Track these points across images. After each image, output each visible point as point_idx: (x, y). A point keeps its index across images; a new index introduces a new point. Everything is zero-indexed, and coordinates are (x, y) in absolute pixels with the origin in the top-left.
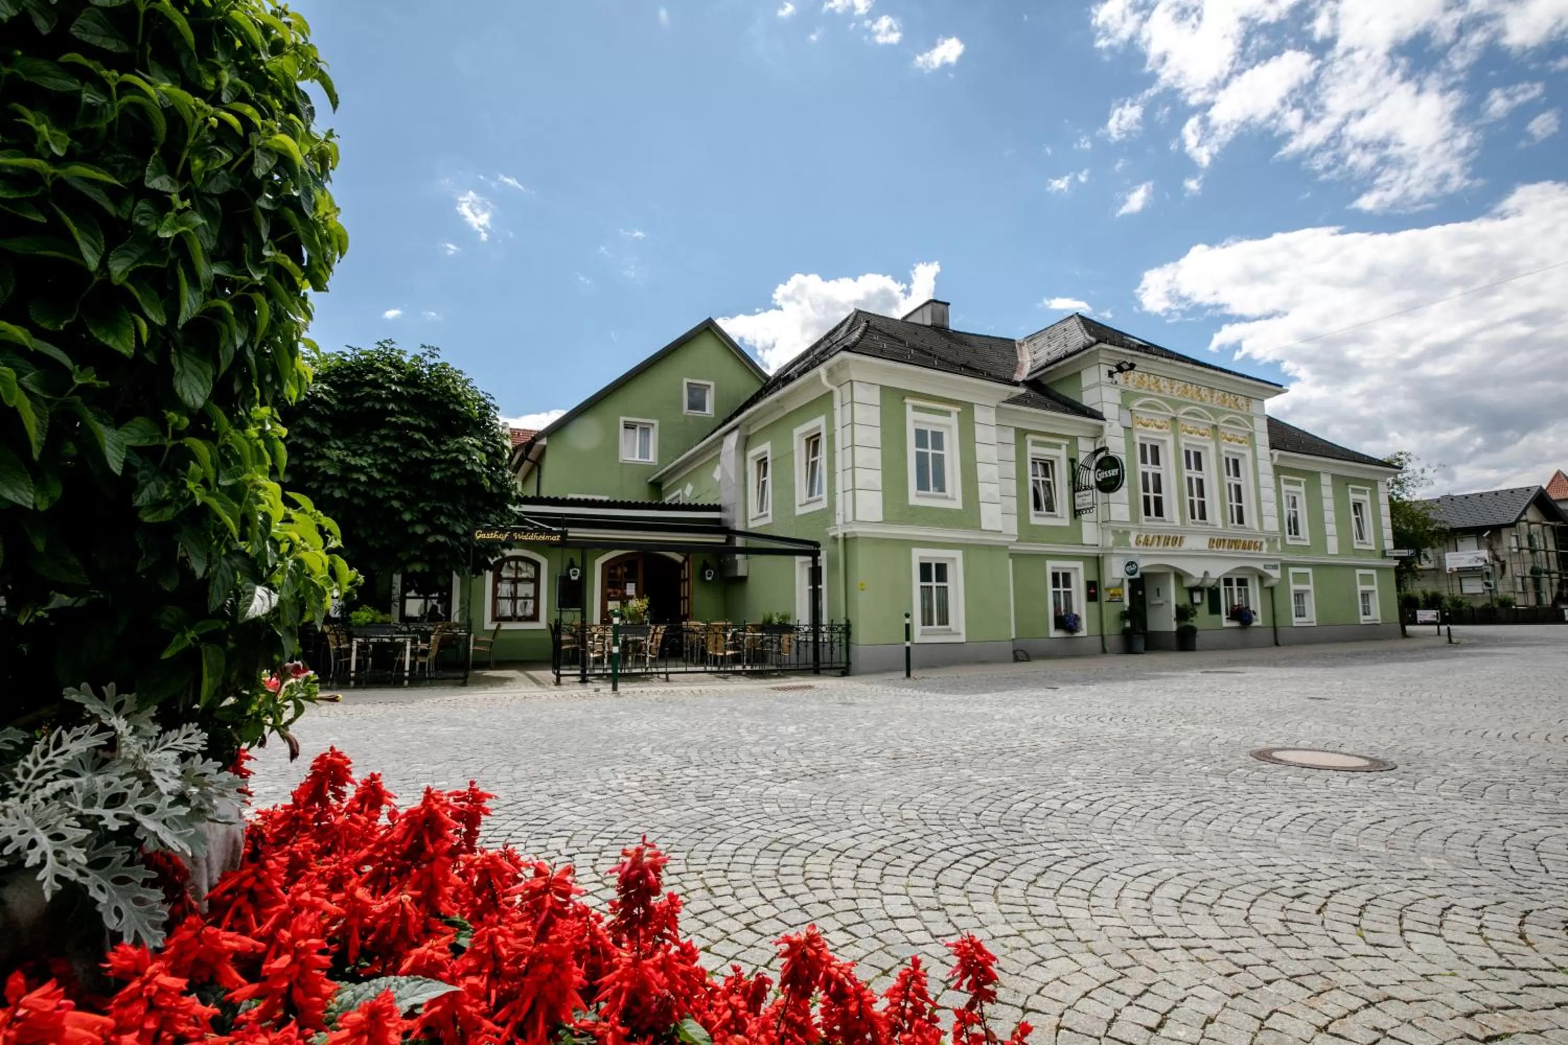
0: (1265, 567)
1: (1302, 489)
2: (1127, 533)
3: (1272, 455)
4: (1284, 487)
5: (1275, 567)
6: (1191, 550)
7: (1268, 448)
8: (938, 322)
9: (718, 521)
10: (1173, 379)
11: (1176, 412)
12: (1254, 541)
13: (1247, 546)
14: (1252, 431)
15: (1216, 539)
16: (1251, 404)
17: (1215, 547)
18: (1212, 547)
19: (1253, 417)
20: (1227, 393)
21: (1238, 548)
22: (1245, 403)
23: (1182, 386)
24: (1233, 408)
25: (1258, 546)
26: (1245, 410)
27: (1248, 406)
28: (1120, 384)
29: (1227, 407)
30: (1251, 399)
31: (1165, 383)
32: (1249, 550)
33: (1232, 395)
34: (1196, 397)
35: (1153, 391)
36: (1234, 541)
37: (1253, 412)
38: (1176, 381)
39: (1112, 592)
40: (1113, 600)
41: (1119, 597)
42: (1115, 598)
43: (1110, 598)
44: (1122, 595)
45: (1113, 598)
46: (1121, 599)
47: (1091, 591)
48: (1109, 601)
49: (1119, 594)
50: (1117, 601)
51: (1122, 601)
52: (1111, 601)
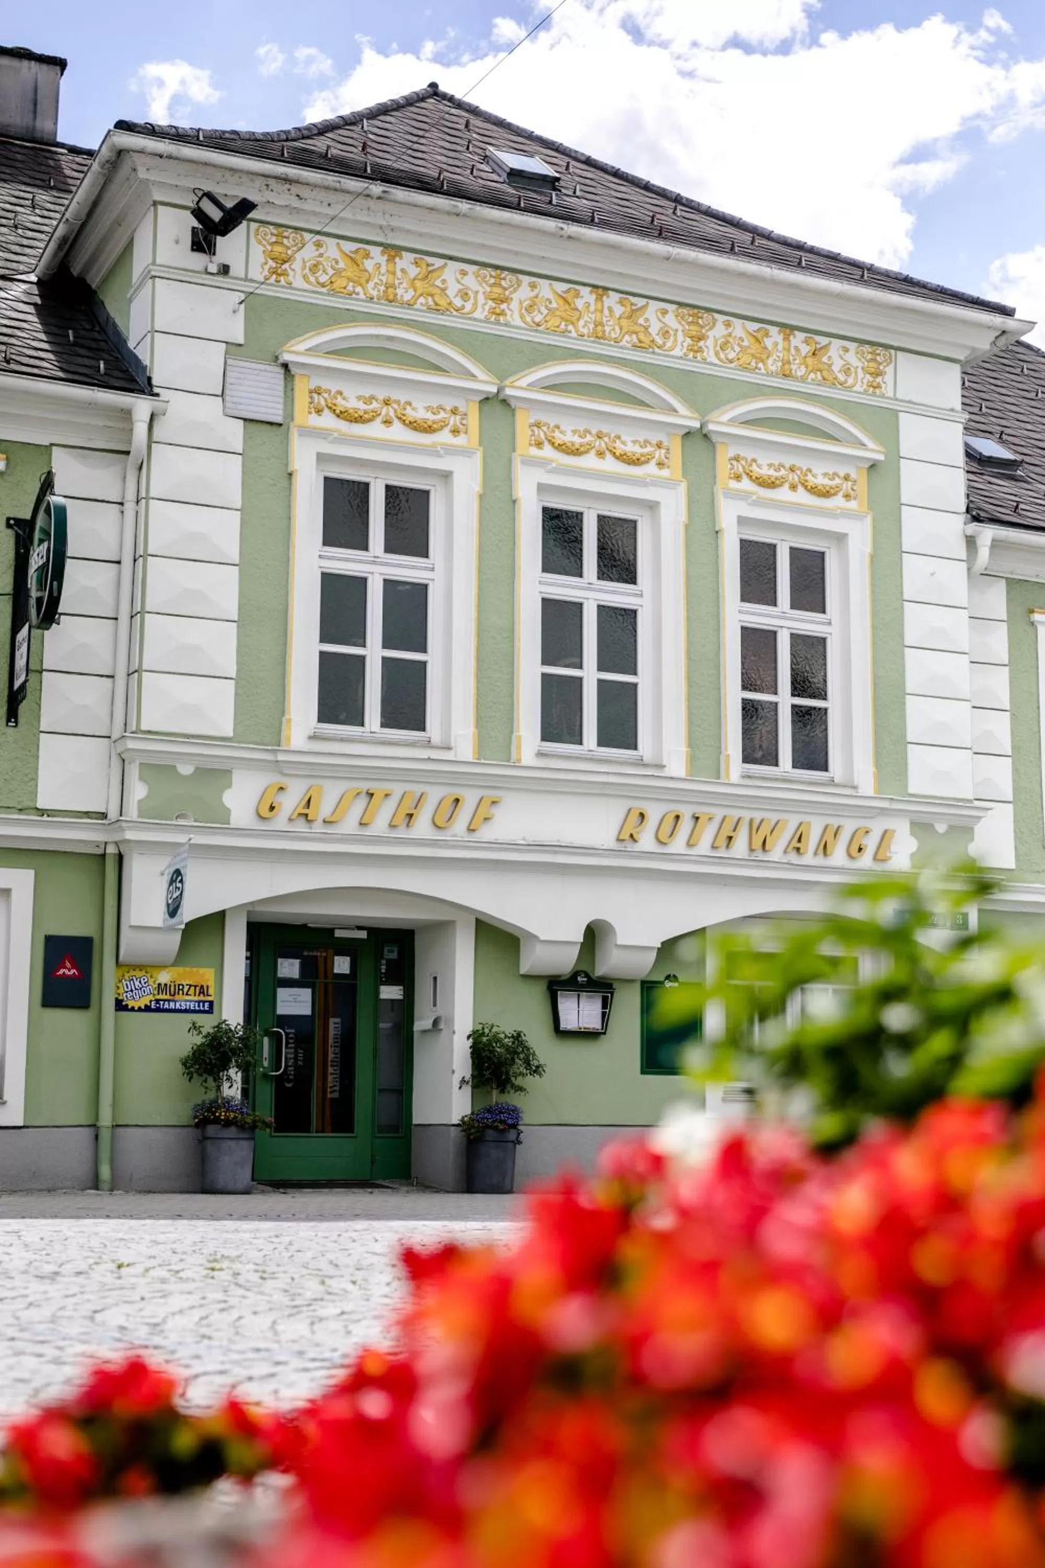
2: (215, 777)
3: (970, 538)
6: (521, 846)
7: (962, 518)
10: (503, 269)
11: (502, 376)
12: (849, 827)
13: (813, 840)
14: (881, 457)
15: (654, 813)
16: (889, 370)
17: (647, 842)
18: (635, 841)
19: (896, 413)
20: (777, 329)
21: (767, 848)
22: (861, 365)
23: (551, 296)
24: (795, 379)
25: (871, 844)
26: (857, 388)
27: (878, 374)
28: (243, 275)
29: (770, 374)
30: (893, 352)
31: (471, 282)
32: (820, 861)
33: (801, 336)
34: (613, 335)
35: (409, 305)
36: (751, 822)
37: (898, 396)
38: (521, 277)
39: (164, 977)
40: (166, 1006)
41: (197, 998)
42: (175, 1001)
43: (151, 997)
44: (211, 991)
45: (169, 1001)
46: (207, 1005)
47: (61, 972)
48: (148, 1009)
49: (202, 987)
50: (186, 1011)
51: (210, 1011)
52: (158, 1010)
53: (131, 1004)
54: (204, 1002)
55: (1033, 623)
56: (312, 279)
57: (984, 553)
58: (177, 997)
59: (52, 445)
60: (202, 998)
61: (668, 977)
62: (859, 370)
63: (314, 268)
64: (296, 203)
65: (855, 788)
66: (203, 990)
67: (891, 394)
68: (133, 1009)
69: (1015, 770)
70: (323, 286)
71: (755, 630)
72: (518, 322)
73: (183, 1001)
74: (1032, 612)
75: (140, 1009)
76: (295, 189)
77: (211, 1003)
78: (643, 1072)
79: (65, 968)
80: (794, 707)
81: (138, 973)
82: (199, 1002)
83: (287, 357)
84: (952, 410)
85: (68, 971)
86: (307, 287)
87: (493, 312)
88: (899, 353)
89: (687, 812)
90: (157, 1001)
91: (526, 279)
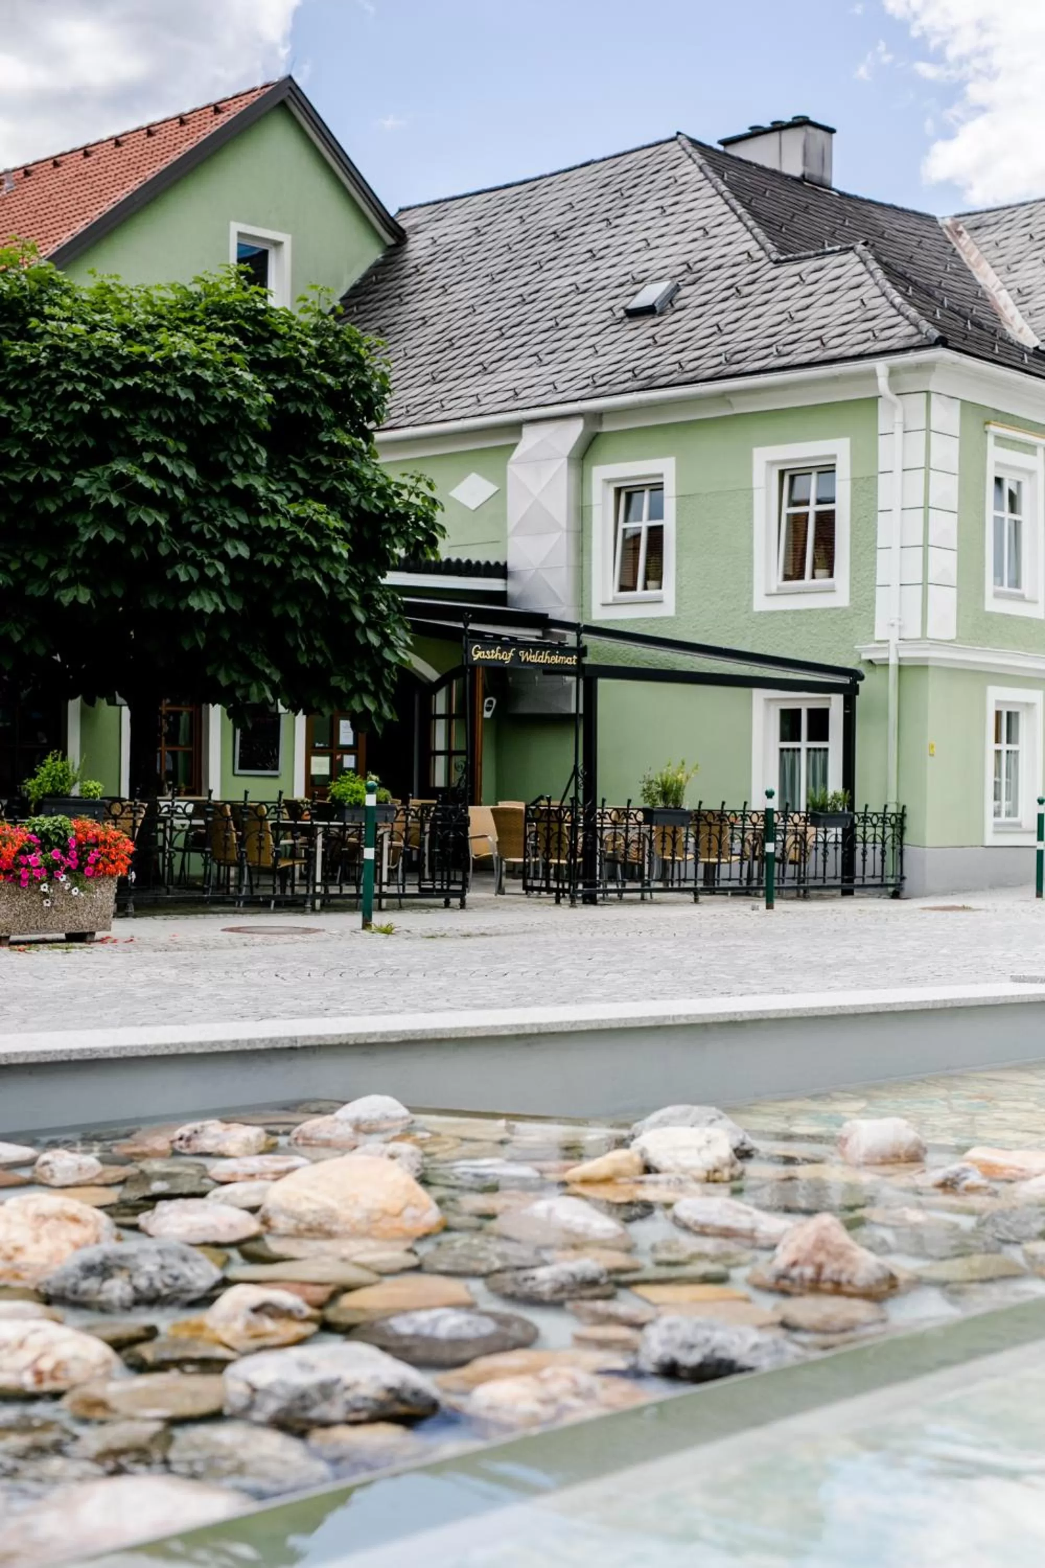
8: (814, 171)
9: (500, 597)
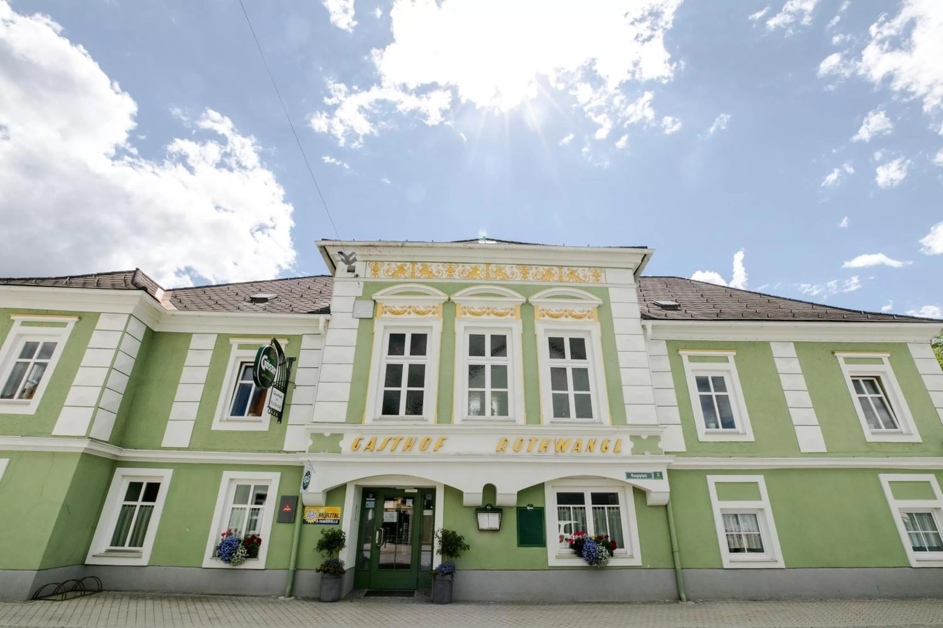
0: (629, 475)
1: (732, 365)
2: (338, 436)
3: (643, 327)
4: (688, 366)
5: (658, 476)
6: (458, 455)
7: (640, 320)
10: (452, 263)
11: (449, 294)
12: (600, 440)
13: (584, 446)
14: (601, 302)
15: (512, 439)
16: (603, 275)
17: (509, 450)
18: (504, 451)
19: (607, 288)
20: (556, 267)
21: (563, 450)
22: (590, 274)
23: (470, 268)
24: (565, 282)
25: (611, 446)
26: (591, 281)
27: (598, 276)
28: (363, 276)
29: (554, 281)
30: (603, 269)
31: (441, 268)
32: (588, 453)
33: (566, 268)
34: (493, 277)
35: (419, 278)
36: (555, 440)
37: (608, 282)
38: (459, 264)
39: (322, 511)
40: (322, 522)
41: (333, 519)
42: (325, 520)
43: (317, 519)
44: (339, 516)
45: (323, 520)
46: (337, 521)
47: (285, 509)
48: (315, 523)
49: (336, 514)
50: (329, 524)
51: (338, 524)
52: (319, 523)
53: (309, 521)
54: (336, 520)
55: (680, 355)
56: (386, 275)
57: (649, 331)
58: (326, 518)
59: (303, 334)
60: (335, 518)
61: (528, 505)
62: (590, 276)
63: (387, 272)
64: (379, 253)
65: (602, 423)
66: (336, 516)
67: (605, 282)
68: (309, 523)
69: (680, 411)
70: (390, 276)
71: (555, 368)
72: (458, 277)
73: (328, 520)
74: (678, 351)
75: (312, 523)
76: (378, 249)
77: (339, 521)
78: (518, 546)
79: (286, 507)
80: (575, 395)
81: (313, 509)
82: (334, 520)
83: (374, 298)
84: (630, 284)
85: (287, 509)
86: (384, 277)
87: (448, 275)
88: (606, 269)
89: (526, 438)
90: (319, 520)
91: (460, 265)
